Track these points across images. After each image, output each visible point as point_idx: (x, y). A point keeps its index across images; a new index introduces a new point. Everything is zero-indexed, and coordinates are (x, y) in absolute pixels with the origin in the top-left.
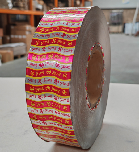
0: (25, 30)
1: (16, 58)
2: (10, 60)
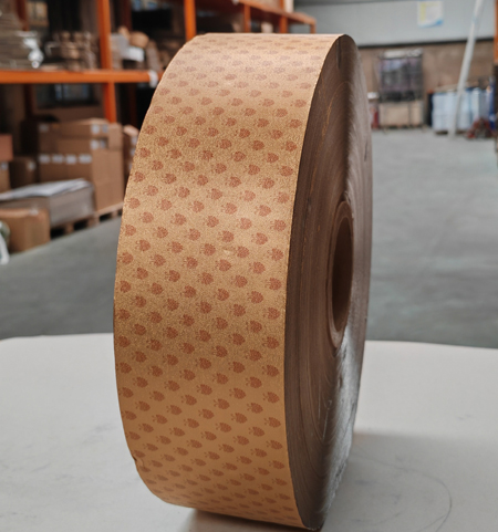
0: (86, 136)
1: (57, 232)
2: (37, 242)
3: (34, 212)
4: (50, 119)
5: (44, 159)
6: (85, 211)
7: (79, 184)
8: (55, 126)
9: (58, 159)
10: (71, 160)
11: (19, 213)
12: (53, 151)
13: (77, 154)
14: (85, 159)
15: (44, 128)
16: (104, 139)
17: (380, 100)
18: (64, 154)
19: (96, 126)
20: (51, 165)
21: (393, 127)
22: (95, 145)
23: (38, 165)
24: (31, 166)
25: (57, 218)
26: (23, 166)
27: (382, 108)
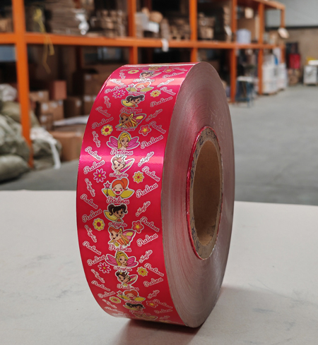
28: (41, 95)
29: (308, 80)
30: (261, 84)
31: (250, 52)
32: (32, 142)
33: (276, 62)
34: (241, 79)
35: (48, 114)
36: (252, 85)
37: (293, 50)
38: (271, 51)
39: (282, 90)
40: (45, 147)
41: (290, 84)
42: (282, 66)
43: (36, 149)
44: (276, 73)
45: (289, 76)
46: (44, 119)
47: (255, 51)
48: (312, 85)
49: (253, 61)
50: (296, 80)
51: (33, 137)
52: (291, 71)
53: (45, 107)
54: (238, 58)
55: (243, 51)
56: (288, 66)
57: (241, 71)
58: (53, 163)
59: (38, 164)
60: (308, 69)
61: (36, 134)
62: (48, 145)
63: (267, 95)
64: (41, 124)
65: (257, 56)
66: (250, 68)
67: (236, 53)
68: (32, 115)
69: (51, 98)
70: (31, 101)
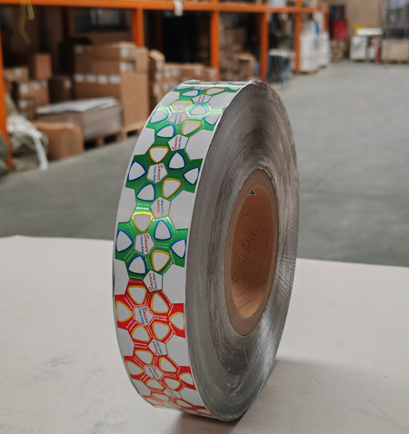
0: (116, 58)
1: (90, 144)
2: (72, 152)
3: (70, 125)
4: (85, 42)
5: (79, 78)
6: (114, 127)
7: (110, 102)
8: (90, 48)
9: (91, 79)
10: (103, 80)
11: (57, 126)
12: (87, 71)
13: (108, 74)
14: (115, 79)
15: (79, 49)
16: (132, 62)
17: (384, 36)
18: (97, 73)
19: (126, 49)
20: (85, 84)
21: (394, 62)
22: (124, 67)
23: (74, 83)
24: (67, 84)
25: (90, 132)
26: (61, 84)
27: (385, 44)
28: (19, 73)
29: (355, 54)
30: (298, 60)
31: (284, 17)
32: (10, 135)
33: (317, 30)
34: (274, 53)
35: (28, 98)
36: (287, 61)
37: (338, 16)
38: (310, 17)
39: (323, 67)
40: (26, 142)
41: (334, 59)
42: (325, 36)
43: (16, 144)
44: (316, 45)
45: (332, 49)
46: (23, 104)
47: (290, 15)
48: (359, 61)
49: (288, 29)
50: (340, 54)
51: (10, 128)
52: (335, 43)
53: (24, 89)
54: (270, 25)
55: (276, 15)
56: (332, 36)
57: (274, 43)
58: (38, 163)
59: (19, 163)
60: (356, 41)
61: (14, 124)
62: (30, 139)
63: (305, 73)
64: (19, 110)
65: (294, 22)
66: (285, 38)
67: (268, 18)
68: (8, 100)
69: (32, 76)
70: (5, 80)
